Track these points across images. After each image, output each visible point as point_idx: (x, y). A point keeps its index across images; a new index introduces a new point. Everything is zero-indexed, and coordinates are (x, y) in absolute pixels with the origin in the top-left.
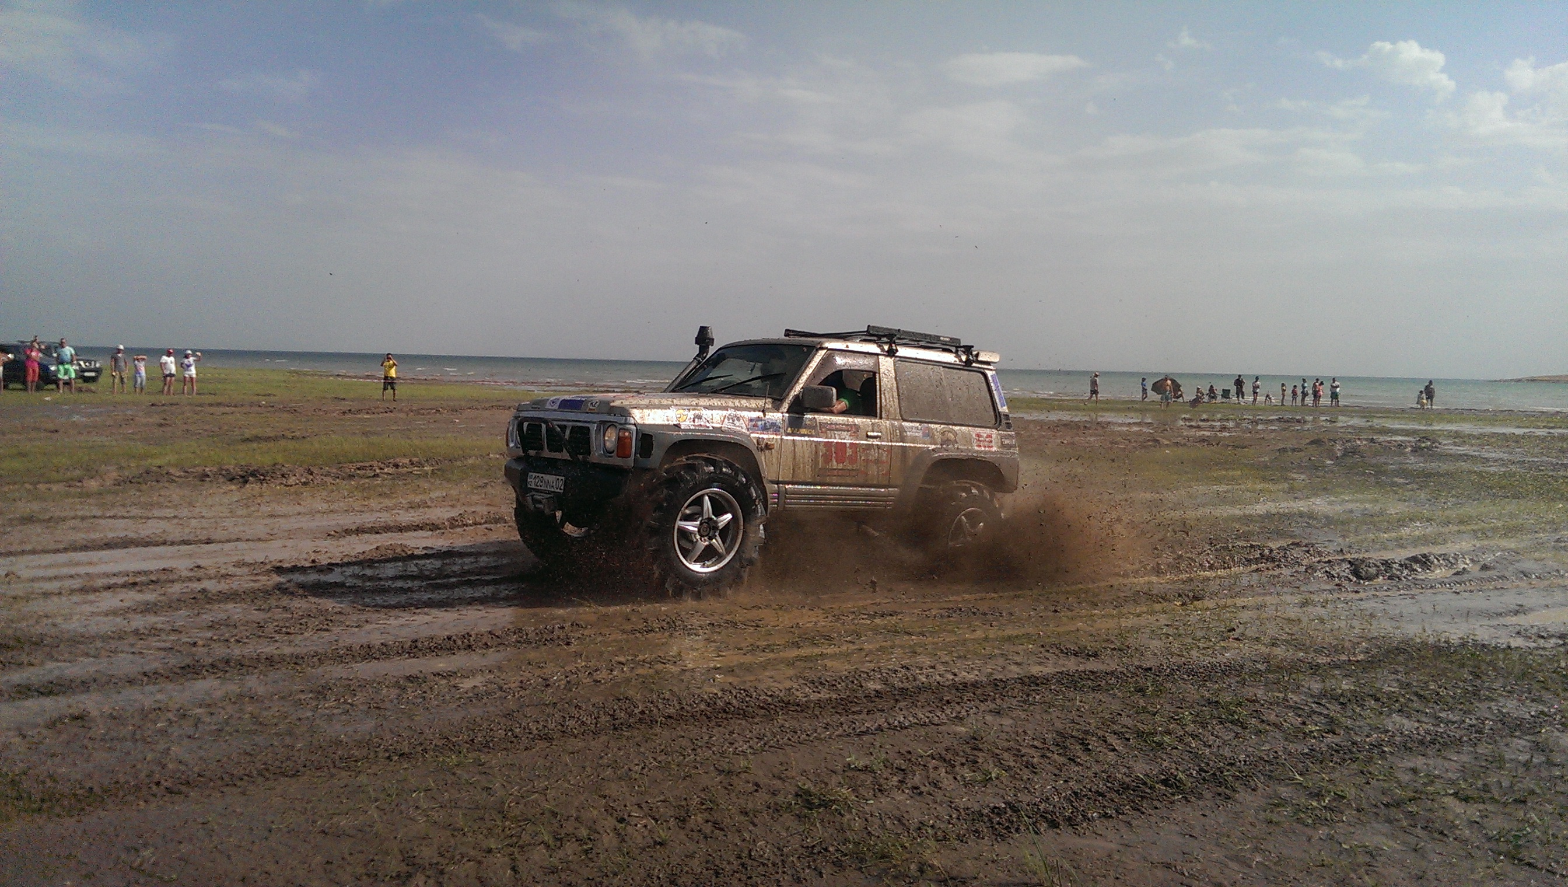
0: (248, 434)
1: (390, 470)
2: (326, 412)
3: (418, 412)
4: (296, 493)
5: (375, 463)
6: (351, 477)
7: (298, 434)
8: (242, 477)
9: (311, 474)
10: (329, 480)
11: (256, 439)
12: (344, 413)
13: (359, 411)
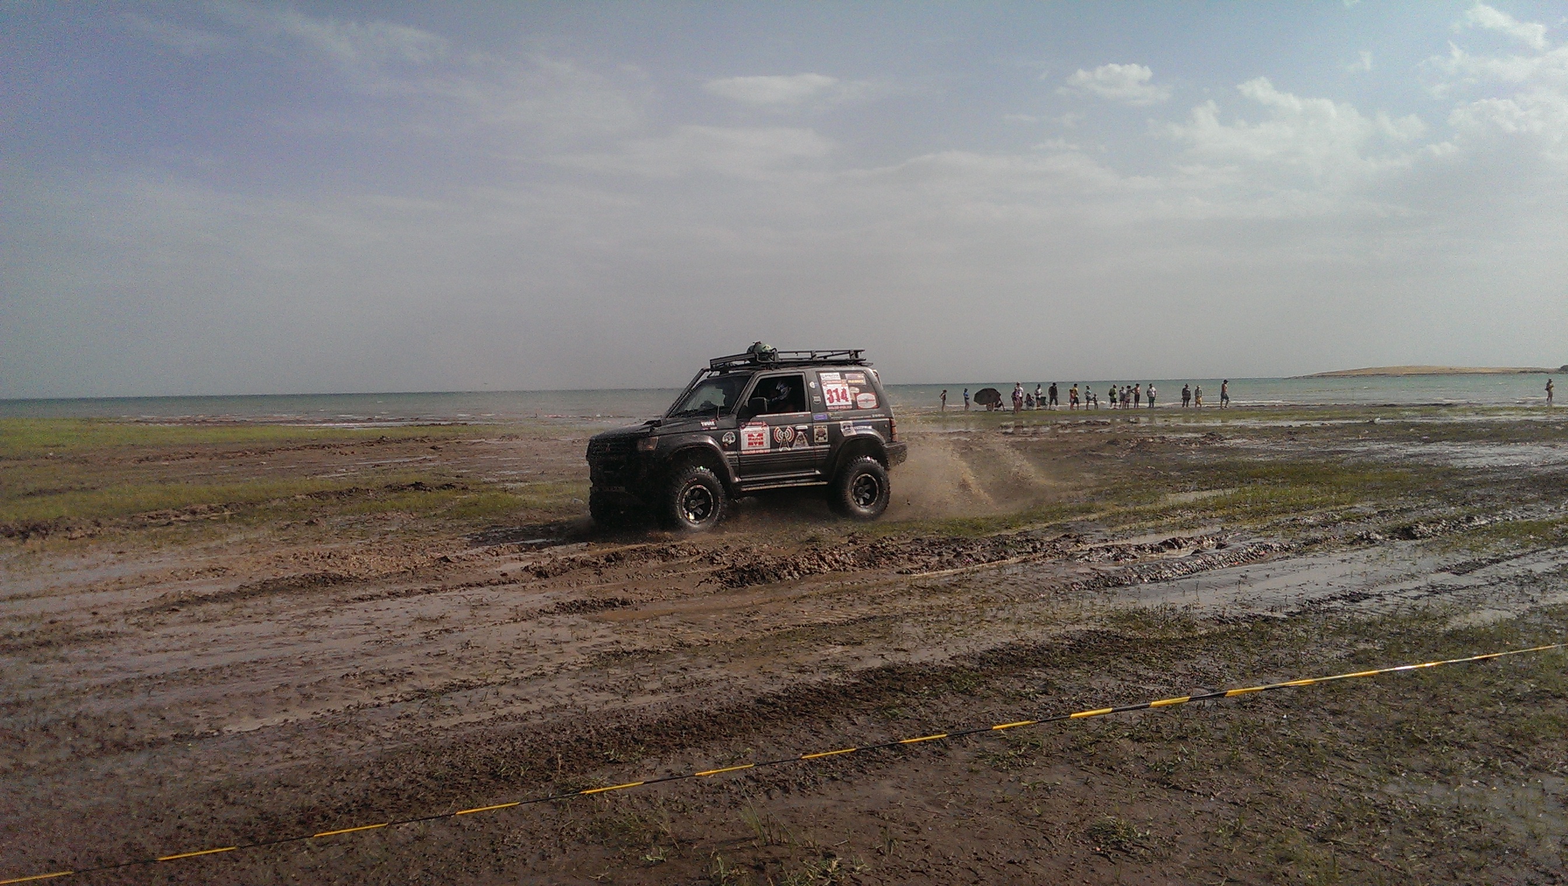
0: (31, 487)
1: (187, 517)
2: (121, 461)
3: (222, 456)
4: (81, 546)
5: (170, 511)
6: (144, 526)
7: (87, 485)
8: (22, 533)
9: (99, 525)
10: (118, 530)
11: (41, 492)
12: (140, 461)
13: (157, 458)
